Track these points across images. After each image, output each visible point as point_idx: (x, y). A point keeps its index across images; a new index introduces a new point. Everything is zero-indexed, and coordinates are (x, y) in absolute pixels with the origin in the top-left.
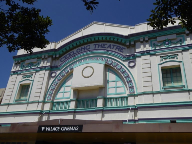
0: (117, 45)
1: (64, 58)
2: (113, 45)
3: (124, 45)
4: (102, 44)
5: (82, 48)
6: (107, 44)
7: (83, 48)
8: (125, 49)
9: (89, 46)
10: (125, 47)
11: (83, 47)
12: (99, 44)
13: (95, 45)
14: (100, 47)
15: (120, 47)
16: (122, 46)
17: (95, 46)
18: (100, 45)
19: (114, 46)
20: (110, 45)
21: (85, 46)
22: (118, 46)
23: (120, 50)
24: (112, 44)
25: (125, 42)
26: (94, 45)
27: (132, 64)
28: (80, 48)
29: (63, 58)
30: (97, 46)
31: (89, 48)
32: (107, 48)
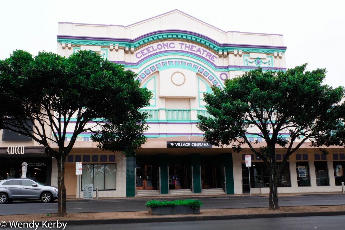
0: (208, 51)
1: (141, 54)
2: (203, 50)
3: (216, 52)
4: (190, 45)
5: (164, 44)
6: (195, 47)
7: (166, 44)
8: (216, 58)
9: (174, 43)
10: (217, 56)
12: (186, 44)
13: (182, 44)
14: (187, 49)
15: (211, 54)
16: (213, 54)
17: (180, 45)
18: (188, 45)
19: (204, 51)
20: (199, 49)
21: (169, 42)
22: (208, 53)
23: (211, 57)
24: (202, 48)
26: (180, 44)
28: (161, 43)
29: (139, 53)
30: (184, 46)
31: (174, 47)
32: (196, 52)
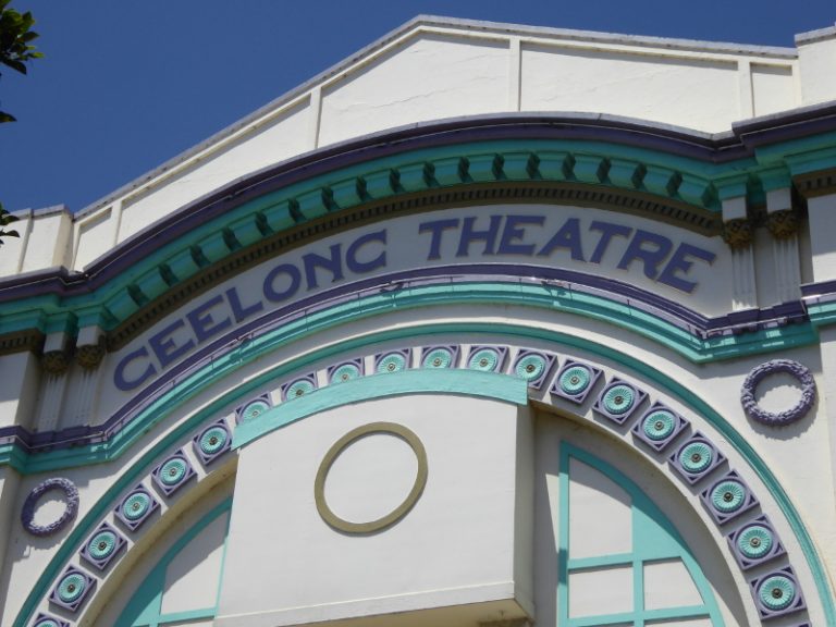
0: (636, 222)
1: (152, 358)
2: (596, 226)
3: (704, 219)
4: (496, 220)
5: (312, 261)
6: (539, 220)
7: (328, 255)
8: (709, 257)
9: (381, 237)
10: (713, 243)
11: (321, 247)
12: (469, 222)
13: (437, 228)
14: (477, 247)
15: (665, 243)
16: (678, 235)
17: (428, 236)
18: (482, 224)
19: (609, 231)
20: (572, 226)
21: (346, 238)
22: (643, 236)
23: (661, 268)
24: (587, 215)
25: (711, 198)
26: (423, 227)
27: (781, 400)
28: (295, 257)
29: (142, 352)
30: (451, 238)
31: (381, 261)
32: (547, 251)
